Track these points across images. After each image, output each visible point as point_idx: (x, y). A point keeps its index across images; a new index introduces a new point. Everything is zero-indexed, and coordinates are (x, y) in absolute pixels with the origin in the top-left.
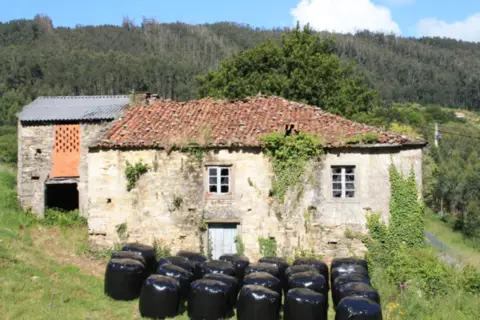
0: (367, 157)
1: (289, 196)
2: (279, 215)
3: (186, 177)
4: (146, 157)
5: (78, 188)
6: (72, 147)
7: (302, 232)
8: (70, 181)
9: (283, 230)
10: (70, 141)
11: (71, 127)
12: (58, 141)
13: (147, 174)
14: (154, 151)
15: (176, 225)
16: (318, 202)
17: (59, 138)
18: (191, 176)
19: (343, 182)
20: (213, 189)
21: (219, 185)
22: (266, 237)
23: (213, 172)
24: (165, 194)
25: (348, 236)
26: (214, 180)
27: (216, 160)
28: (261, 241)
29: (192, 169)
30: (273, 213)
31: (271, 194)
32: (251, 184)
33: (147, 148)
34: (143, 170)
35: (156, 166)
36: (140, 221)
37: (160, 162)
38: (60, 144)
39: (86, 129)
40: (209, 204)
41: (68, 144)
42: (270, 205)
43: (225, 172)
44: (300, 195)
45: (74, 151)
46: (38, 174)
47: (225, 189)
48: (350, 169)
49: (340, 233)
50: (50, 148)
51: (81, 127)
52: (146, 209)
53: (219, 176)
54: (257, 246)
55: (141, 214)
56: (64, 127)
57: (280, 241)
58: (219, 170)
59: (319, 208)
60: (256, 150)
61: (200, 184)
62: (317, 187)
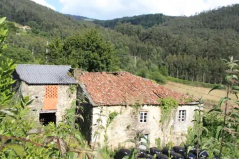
0: (189, 106)
1: (166, 122)
2: (162, 130)
3: (132, 117)
4: (117, 109)
5: (56, 115)
6: (54, 96)
7: (169, 135)
8: (52, 112)
9: (163, 135)
10: (53, 93)
11: (54, 86)
12: (47, 93)
13: (117, 116)
14: (120, 106)
15: (127, 136)
16: (174, 123)
17: (48, 92)
18: (133, 116)
19: (181, 116)
20: (141, 121)
21: (143, 119)
22: (157, 138)
23: (142, 114)
24: (124, 124)
25: (182, 135)
26: (142, 118)
27: (143, 109)
28: (156, 140)
29: (134, 113)
30: (160, 129)
31: (160, 122)
32: (154, 118)
33: (118, 105)
34: (116, 114)
35: (121, 113)
36: (113, 136)
37: (122, 111)
38: (48, 95)
39: (61, 87)
40: (139, 127)
41: (52, 95)
42: (160, 126)
43: (146, 114)
44: (169, 121)
45: (55, 98)
46: (36, 108)
47: (145, 121)
48: (183, 111)
49: (180, 134)
50: (43, 96)
51: (58, 87)
52: (116, 131)
53: (144, 116)
54: (155, 141)
55: (114, 133)
56: (50, 86)
57: (162, 139)
58: (144, 113)
59: (175, 126)
60: (156, 105)
61: (136, 119)
62: (174, 118)
